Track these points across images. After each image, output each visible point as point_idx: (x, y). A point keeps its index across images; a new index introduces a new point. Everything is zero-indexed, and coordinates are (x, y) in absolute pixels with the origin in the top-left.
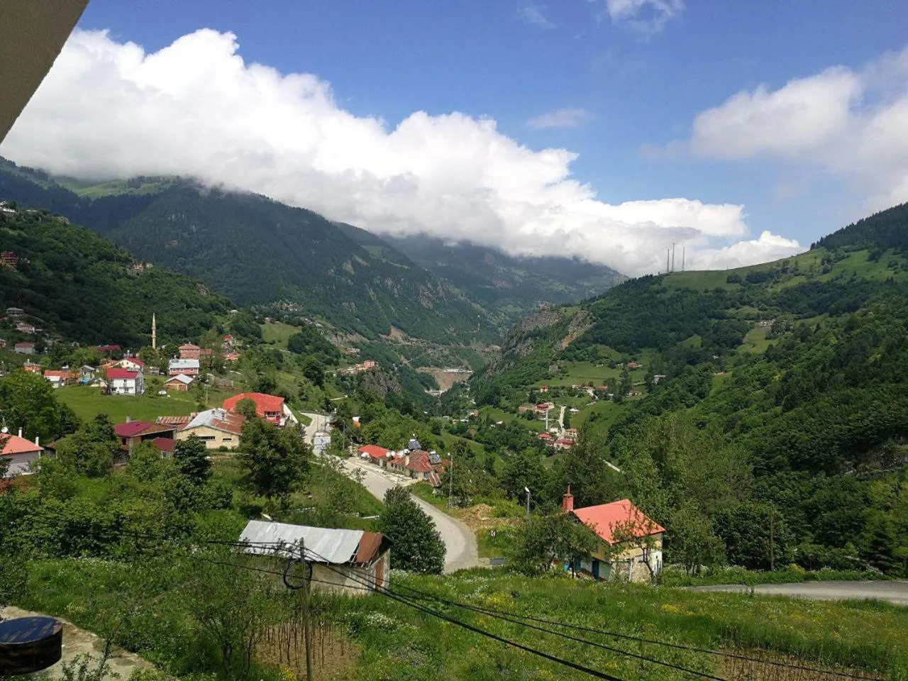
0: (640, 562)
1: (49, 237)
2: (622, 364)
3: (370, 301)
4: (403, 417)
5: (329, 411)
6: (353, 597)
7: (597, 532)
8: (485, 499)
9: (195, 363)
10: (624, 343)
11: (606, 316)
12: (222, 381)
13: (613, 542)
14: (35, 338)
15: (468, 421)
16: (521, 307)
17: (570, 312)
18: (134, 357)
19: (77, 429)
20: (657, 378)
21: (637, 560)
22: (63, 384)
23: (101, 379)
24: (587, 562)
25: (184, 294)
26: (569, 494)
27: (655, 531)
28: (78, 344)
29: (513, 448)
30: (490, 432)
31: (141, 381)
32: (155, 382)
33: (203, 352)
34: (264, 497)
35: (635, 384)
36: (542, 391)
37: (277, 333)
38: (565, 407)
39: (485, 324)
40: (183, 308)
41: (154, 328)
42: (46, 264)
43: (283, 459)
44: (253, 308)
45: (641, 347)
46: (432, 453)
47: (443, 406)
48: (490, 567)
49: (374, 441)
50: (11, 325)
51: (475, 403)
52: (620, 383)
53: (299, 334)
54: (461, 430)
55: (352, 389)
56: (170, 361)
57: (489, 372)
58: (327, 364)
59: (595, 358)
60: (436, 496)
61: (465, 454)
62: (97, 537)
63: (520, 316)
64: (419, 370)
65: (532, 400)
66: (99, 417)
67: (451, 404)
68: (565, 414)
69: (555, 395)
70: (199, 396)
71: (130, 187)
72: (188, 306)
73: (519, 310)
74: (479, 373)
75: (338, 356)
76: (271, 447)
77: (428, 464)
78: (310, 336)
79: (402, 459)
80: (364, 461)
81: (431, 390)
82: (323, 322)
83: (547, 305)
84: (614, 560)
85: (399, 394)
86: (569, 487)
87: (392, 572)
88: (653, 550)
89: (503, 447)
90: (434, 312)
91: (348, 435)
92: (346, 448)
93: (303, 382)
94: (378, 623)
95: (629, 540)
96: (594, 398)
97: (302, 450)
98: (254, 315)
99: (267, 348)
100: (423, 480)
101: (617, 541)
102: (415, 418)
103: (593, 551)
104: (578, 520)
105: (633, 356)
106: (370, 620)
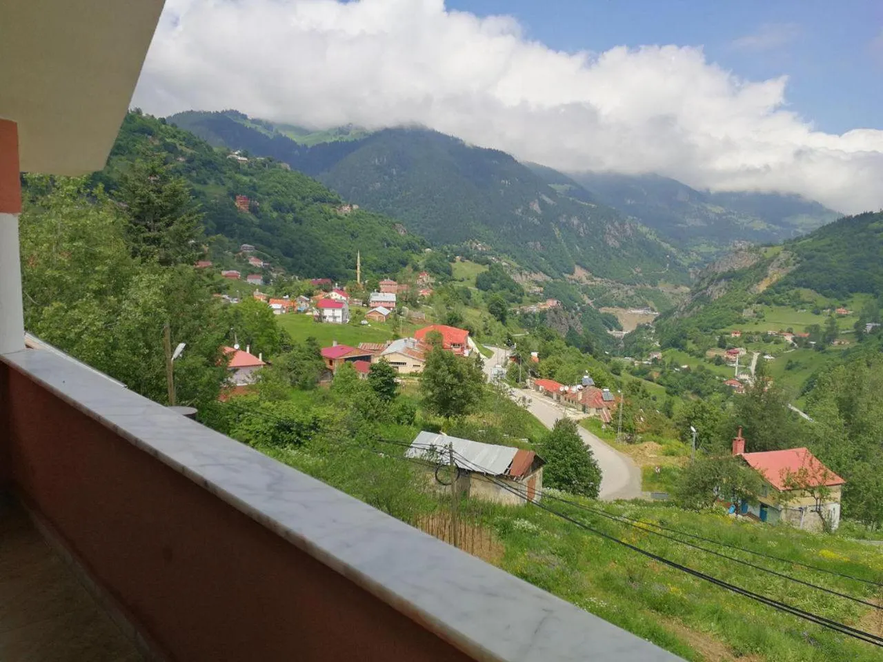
0: (812, 511)
1: (274, 181)
2: (829, 310)
3: (556, 241)
4: (583, 355)
5: (509, 345)
6: (507, 506)
7: (766, 477)
8: (655, 437)
9: (392, 297)
10: (833, 287)
11: (813, 257)
12: (416, 314)
13: (784, 489)
14: (263, 272)
15: (650, 363)
16: (716, 247)
17: (770, 252)
18: (342, 290)
19: (292, 349)
20: (869, 327)
21: (809, 509)
22: (284, 312)
23: (314, 308)
24: (754, 506)
25: (385, 233)
26: (740, 438)
27: (831, 482)
28: (297, 277)
29: (698, 392)
30: (674, 375)
31: (347, 311)
32: (358, 312)
33: (400, 287)
34: (442, 417)
35: (843, 332)
36: (733, 335)
37: (466, 271)
38: (759, 354)
39: (675, 265)
40: (384, 247)
41: (359, 264)
42: (272, 206)
43: (459, 384)
44: (445, 248)
45: (851, 292)
46: (605, 390)
47: (625, 347)
48: (652, 501)
49: (551, 375)
50: (244, 260)
51: (659, 345)
52: (824, 330)
53: (486, 273)
54: (643, 372)
55: (534, 326)
56: (371, 294)
57: (676, 315)
58: (511, 302)
59: (797, 303)
60: (606, 432)
61: (640, 394)
62: (299, 434)
63: (714, 257)
64: (602, 311)
65: (722, 345)
66: (309, 340)
67: (634, 346)
68: (758, 361)
69: (748, 340)
70: (395, 327)
71: (340, 134)
72: (389, 245)
73: (713, 250)
74: (667, 314)
75: (522, 294)
76: (450, 373)
77: (600, 400)
78: (497, 274)
79: (575, 395)
80: (538, 394)
81: (614, 331)
82: (509, 261)
83: (744, 244)
84: (782, 507)
85: (580, 333)
86: (740, 431)
87: (547, 490)
88: (827, 501)
89: (687, 391)
90: (620, 251)
91: (526, 369)
92: (524, 380)
93: (487, 318)
94: (523, 528)
95: (801, 489)
96: (792, 345)
97: (478, 378)
98: (446, 253)
99: (457, 285)
100: (595, 416)
101: (789, 488)
102: (595, 357)
103: (759, 495)
104: (746, 463)
105: (842, 302)
106: (516, 525)
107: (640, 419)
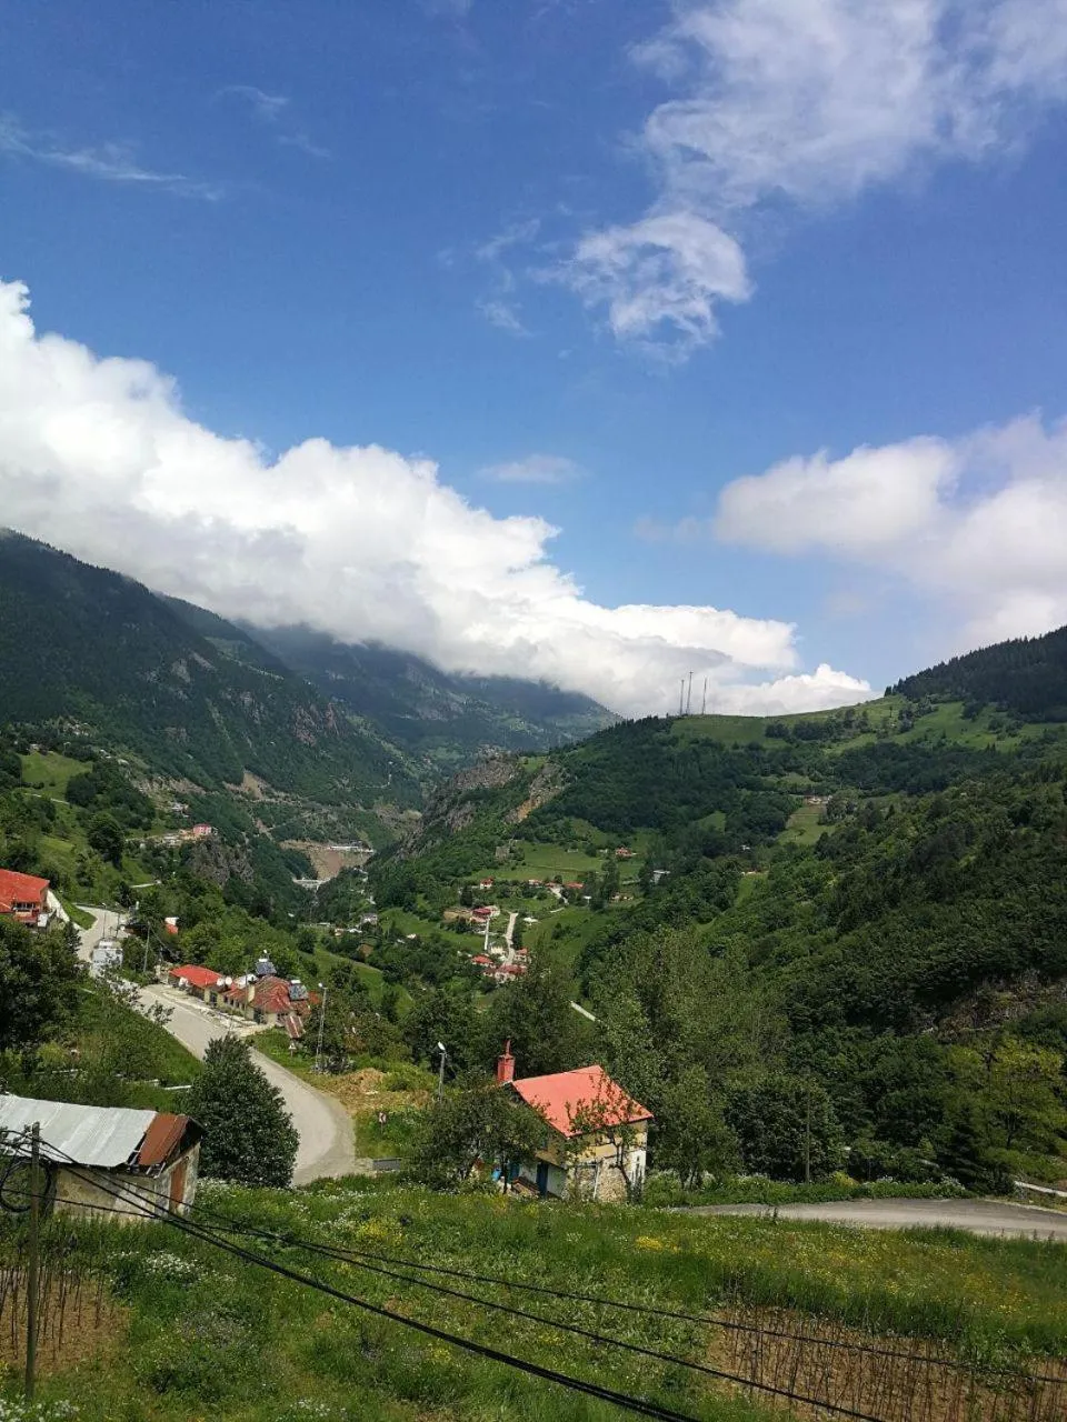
0: (611, 1166)
2: (606, 850)
3: (213, 727)
4: (252, 920)
5: (126, 905)
7: (547, 1118)
8: (375, 1060)
10: (612, 817)
11: (587, 774)
13: (572, 1134)
15: (360, 931)
16: (459, 752)
17: (532, 764)
20: (658, 874)
21: (607, 1163)
24: (529, 1167)
26: (508, 1056)
27: (637, 1117)
29: (431, 978)
30: (395, 950)
35: (625, 883)
36: (482, 886)
37: (49, 770)
38: (517, 914)
39: (400, 776)
43: (33, 984)
44: (11, 727)
45: (635, 825)
46: (293, 982)
47: (321, 906)
48: (374, 1174)
49: (199, 959)
51: (373, 903)
52: (602, 880)
53: (86, 775)
54: (348, 947)
55: (170, 870)
57: (401, 854)
58: (132, 827)
59: (567, 840)
60: (295, 1055)
61: (348, 986)
63: (457, 768)
64: (285, 845)
65: (466, 902)
67: (334, 903)
68: (515, 925)
69: (502, 895)
73: (456, 756)
74: (387, 852)
75: (151, 815)
76: (14, 964)
77: (286, 1000)
78: (106, 778)
79: (244, 991)
80: (177, 992)
81: (303, 879)
82: (132, 758)
83: (498, 751)
84: (571, 1164)
85: (249, 882)
86: (509, 1044)
87: (202, 1182)
88: (632, 1148)
89: (414, 976)
90: (317, 752)
91: (156, 947)
92: (150, 968)
93: (86, 856)
94: (165, 1270)
95: (595, 1131)
96: (561, 901)
97: (69, 971)
98: (13, 737)
99: (29, 794)
100: (276, 1027)
101: (578, 1132)
102: (272, 923)
103: (539, 1149)
104: (519, 1098)
105: (624, 839)
106: (151, 1266)
107: (351, 1030)
